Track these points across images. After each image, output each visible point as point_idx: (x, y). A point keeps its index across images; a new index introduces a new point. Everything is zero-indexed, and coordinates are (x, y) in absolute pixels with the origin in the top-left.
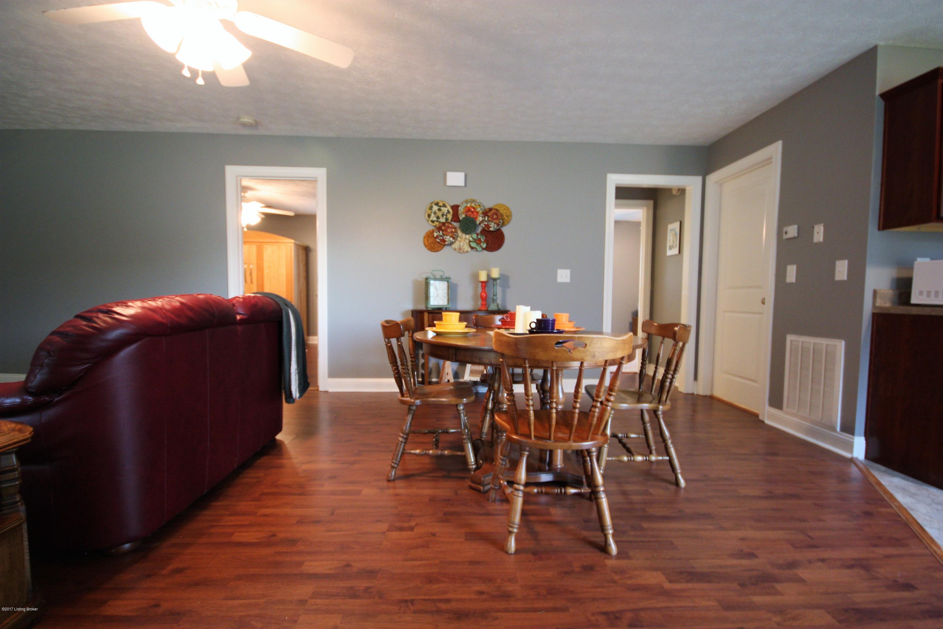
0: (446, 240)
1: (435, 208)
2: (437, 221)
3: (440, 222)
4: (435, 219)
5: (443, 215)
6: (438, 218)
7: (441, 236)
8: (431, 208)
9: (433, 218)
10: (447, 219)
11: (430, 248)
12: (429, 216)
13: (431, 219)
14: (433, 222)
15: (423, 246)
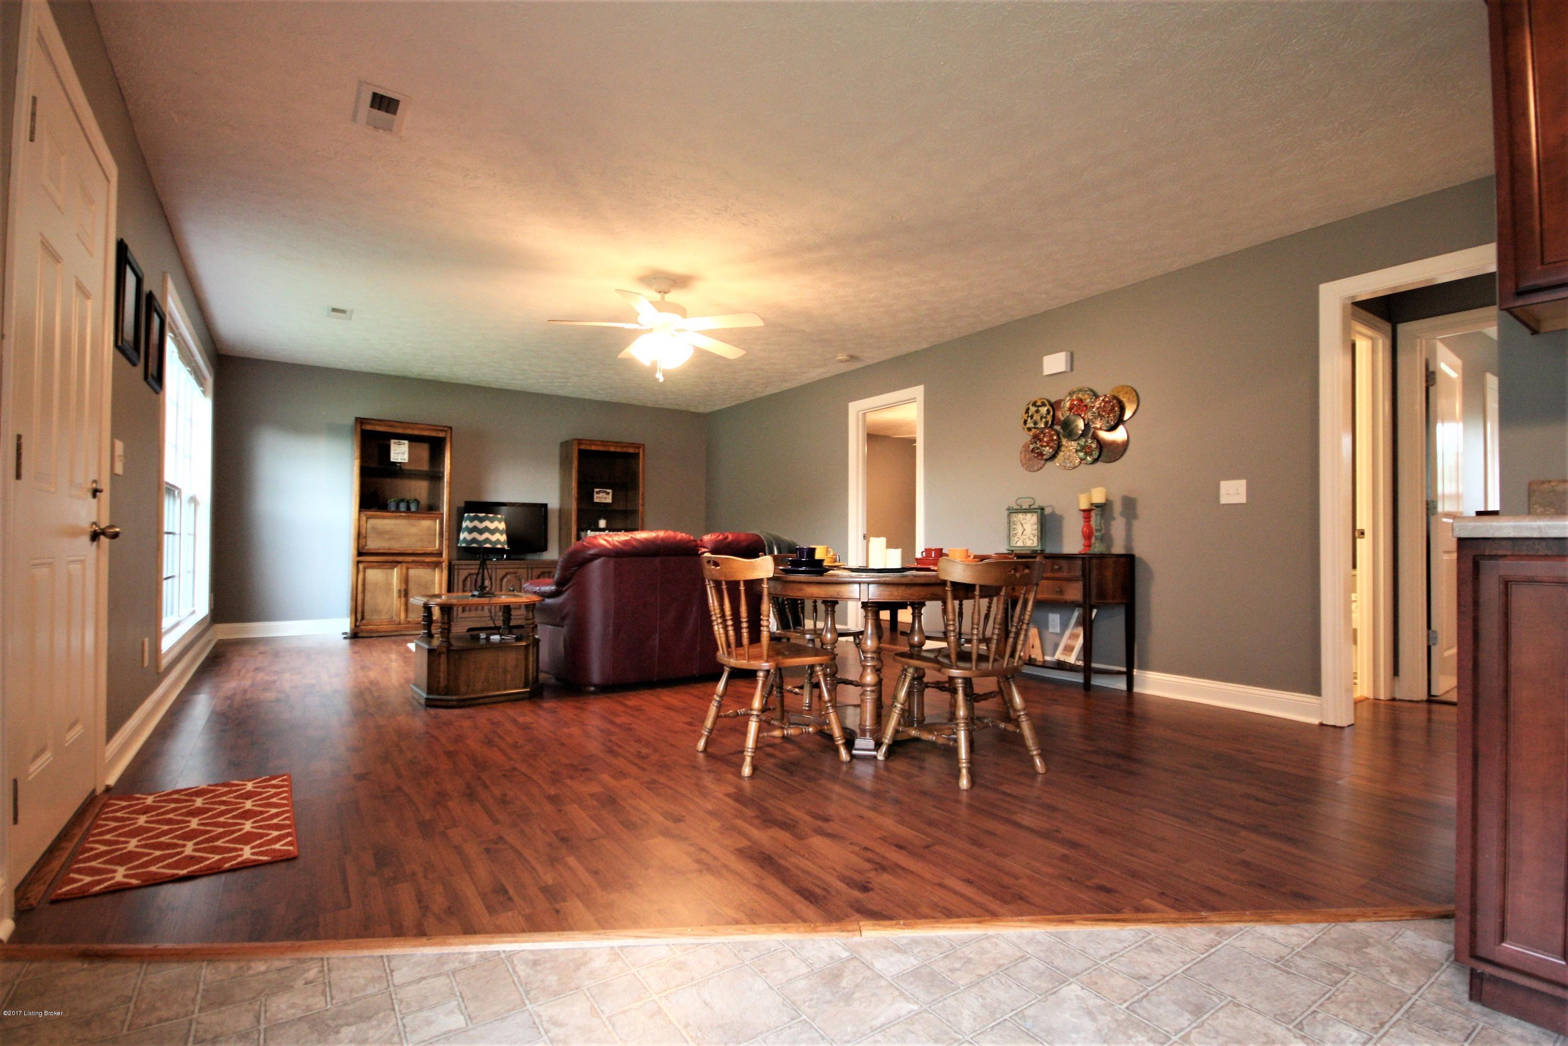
0: (1044, 453)
1: (1033, 409)
2: (1035, 428)
3: (1037, 428)
4: (1032, 425)
5: (1041, 418)
6: (1035, 423)
7: (1038, 448)
8: (1027, 411)
9: (1030, 424)
10: (1046, 423)
11: (1028, 467)
12: (1025, 422)
13: (1028, 426)
14: (1029, 429)
15: (1020, 465)
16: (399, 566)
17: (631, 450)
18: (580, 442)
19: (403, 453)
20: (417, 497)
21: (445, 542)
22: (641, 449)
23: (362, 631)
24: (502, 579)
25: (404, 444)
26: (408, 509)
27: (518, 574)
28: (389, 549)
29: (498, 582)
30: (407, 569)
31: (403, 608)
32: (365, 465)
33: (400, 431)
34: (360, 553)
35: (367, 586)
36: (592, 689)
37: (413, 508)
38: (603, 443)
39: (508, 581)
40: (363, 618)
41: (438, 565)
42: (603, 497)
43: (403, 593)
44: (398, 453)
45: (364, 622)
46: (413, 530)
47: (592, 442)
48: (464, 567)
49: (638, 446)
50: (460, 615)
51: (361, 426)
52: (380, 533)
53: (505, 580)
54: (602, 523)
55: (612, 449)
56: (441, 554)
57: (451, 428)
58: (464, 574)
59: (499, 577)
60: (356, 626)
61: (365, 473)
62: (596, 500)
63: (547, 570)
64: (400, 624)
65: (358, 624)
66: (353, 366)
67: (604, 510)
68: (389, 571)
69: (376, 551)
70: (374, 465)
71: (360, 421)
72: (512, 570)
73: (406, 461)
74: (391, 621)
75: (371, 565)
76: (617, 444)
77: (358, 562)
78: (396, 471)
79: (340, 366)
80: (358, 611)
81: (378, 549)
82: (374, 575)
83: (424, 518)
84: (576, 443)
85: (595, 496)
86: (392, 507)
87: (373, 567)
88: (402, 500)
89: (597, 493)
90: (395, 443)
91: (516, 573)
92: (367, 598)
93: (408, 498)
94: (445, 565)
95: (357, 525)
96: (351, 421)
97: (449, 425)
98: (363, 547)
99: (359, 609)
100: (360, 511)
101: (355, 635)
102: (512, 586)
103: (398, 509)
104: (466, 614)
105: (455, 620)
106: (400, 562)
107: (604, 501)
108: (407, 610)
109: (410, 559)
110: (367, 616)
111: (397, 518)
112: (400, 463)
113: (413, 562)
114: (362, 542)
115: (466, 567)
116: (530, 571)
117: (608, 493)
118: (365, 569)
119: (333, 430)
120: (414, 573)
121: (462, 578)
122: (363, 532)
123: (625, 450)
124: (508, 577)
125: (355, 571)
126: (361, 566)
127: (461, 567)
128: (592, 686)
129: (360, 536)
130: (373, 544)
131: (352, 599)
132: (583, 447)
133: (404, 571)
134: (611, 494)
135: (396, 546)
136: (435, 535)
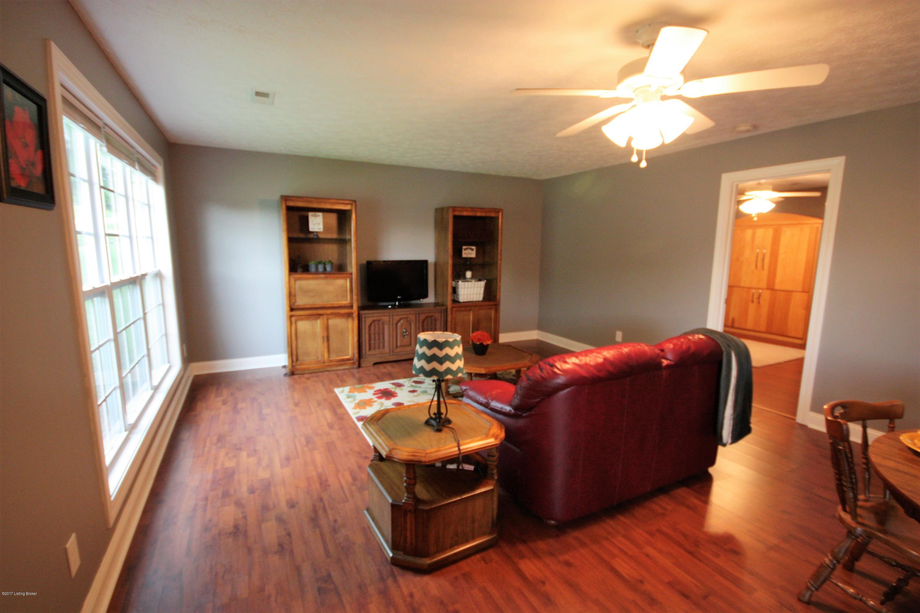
16: (321, 317)
17: (492, 215)
18: (454, 209)
19: (319, 224)
20: (330, 259)
21: (355, 297)
22: (500, 214)
23: (297, 370)
24: (397, 324)
25: (319, 216)
26: (325, 269)
27: (409, 319)
28: (313, 304)
29: (394, 326)
30: (328, 319)
31: (326, 350)
32: (291, 236)
33: (315, 206)
34: (292, 309)
35: (299, 335)
36: (553, 522)
37: (328, 268)
38: (473, 209)
39: (402, 325)
40: (297, 360)
41: (350, 315)
42: (469, 253)
43: (326, 339)
44: (315, 224)
45: (299, 362)
46: (330, 288)
47: (464, 209)
48: (369, 315)
49: (497, 211)
50: (368, 353)
51: (285, 203)
52: (306, 292)
53: (399, 324)
54: (469, 274)
55: (479, 214)
56: (351, 307)
57: (355, 201)
58: (369, 321)
59: (395, 322)
60: (292, 366)
61: (291, 241)
62: (464, 256)
63: (429, 315)
64: (324, 362)
65: (294, 364)
66: (276, 149)
67: (468, 264)
68: (315, 322)
69: (304, 307)
70: (297, 235)
71: (285, 198)
72: (404, 316)
73: (321, 230)
74: (318, 362)
75: (301, 318)
76: (482, 209)
77: (291, 316)
78: (315, 239)
79: (265, 150)
80: (294, 355)
81: (305, 305)
82: (303, 326)
83: (337, 278)
84: (451, 210)
85: (464, 252)
86: (313, 268)
87: (302, 320)
88: (320, 263)
89: (465, 249)
90: (312, 216)
91: (407, 318)
92: (300, 345)
93: (324, 261)
94: (355, 315)
95: (288, 287)
96: (277, 197)
97: (354, 199)
98: (294, 304)
99: (294, 353)
100: (290, 275)
101: (292, 373)
102: (405, 328)
103: (317, 272)
104: (372, 352)
105: (364, 357)
106: (321, 315)
107: (469, 256)
108: (329, 352)
109: (329, 311)
110: (300, 358)
111: (317, 279)
112: (317, 232)
113: (332, 314)
114: (293, 301)
115: (371, 315)
116: (417, 316)
117: (472, 250)
118: (296, 321)
119: (264, 205)
120: (333, 322)
121: (368, 323)
122: (293, 291)
123: (488, 214)
124: (402, 321)
125: (289, 323)
126: (293, 319)
127: (366, 316)
128: (553, 520)
129: (291, 295)
130: (301, 301)
131: (288, 346)
132: (457, 213)
133: (325, 321)
134: (475, 251)
135: (318, 302)
136: (346, 291)
